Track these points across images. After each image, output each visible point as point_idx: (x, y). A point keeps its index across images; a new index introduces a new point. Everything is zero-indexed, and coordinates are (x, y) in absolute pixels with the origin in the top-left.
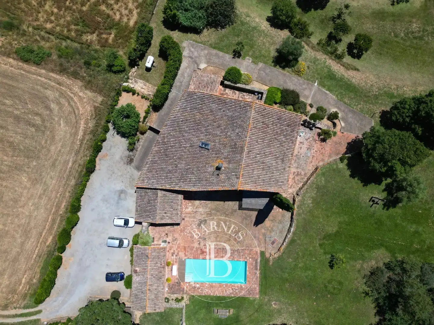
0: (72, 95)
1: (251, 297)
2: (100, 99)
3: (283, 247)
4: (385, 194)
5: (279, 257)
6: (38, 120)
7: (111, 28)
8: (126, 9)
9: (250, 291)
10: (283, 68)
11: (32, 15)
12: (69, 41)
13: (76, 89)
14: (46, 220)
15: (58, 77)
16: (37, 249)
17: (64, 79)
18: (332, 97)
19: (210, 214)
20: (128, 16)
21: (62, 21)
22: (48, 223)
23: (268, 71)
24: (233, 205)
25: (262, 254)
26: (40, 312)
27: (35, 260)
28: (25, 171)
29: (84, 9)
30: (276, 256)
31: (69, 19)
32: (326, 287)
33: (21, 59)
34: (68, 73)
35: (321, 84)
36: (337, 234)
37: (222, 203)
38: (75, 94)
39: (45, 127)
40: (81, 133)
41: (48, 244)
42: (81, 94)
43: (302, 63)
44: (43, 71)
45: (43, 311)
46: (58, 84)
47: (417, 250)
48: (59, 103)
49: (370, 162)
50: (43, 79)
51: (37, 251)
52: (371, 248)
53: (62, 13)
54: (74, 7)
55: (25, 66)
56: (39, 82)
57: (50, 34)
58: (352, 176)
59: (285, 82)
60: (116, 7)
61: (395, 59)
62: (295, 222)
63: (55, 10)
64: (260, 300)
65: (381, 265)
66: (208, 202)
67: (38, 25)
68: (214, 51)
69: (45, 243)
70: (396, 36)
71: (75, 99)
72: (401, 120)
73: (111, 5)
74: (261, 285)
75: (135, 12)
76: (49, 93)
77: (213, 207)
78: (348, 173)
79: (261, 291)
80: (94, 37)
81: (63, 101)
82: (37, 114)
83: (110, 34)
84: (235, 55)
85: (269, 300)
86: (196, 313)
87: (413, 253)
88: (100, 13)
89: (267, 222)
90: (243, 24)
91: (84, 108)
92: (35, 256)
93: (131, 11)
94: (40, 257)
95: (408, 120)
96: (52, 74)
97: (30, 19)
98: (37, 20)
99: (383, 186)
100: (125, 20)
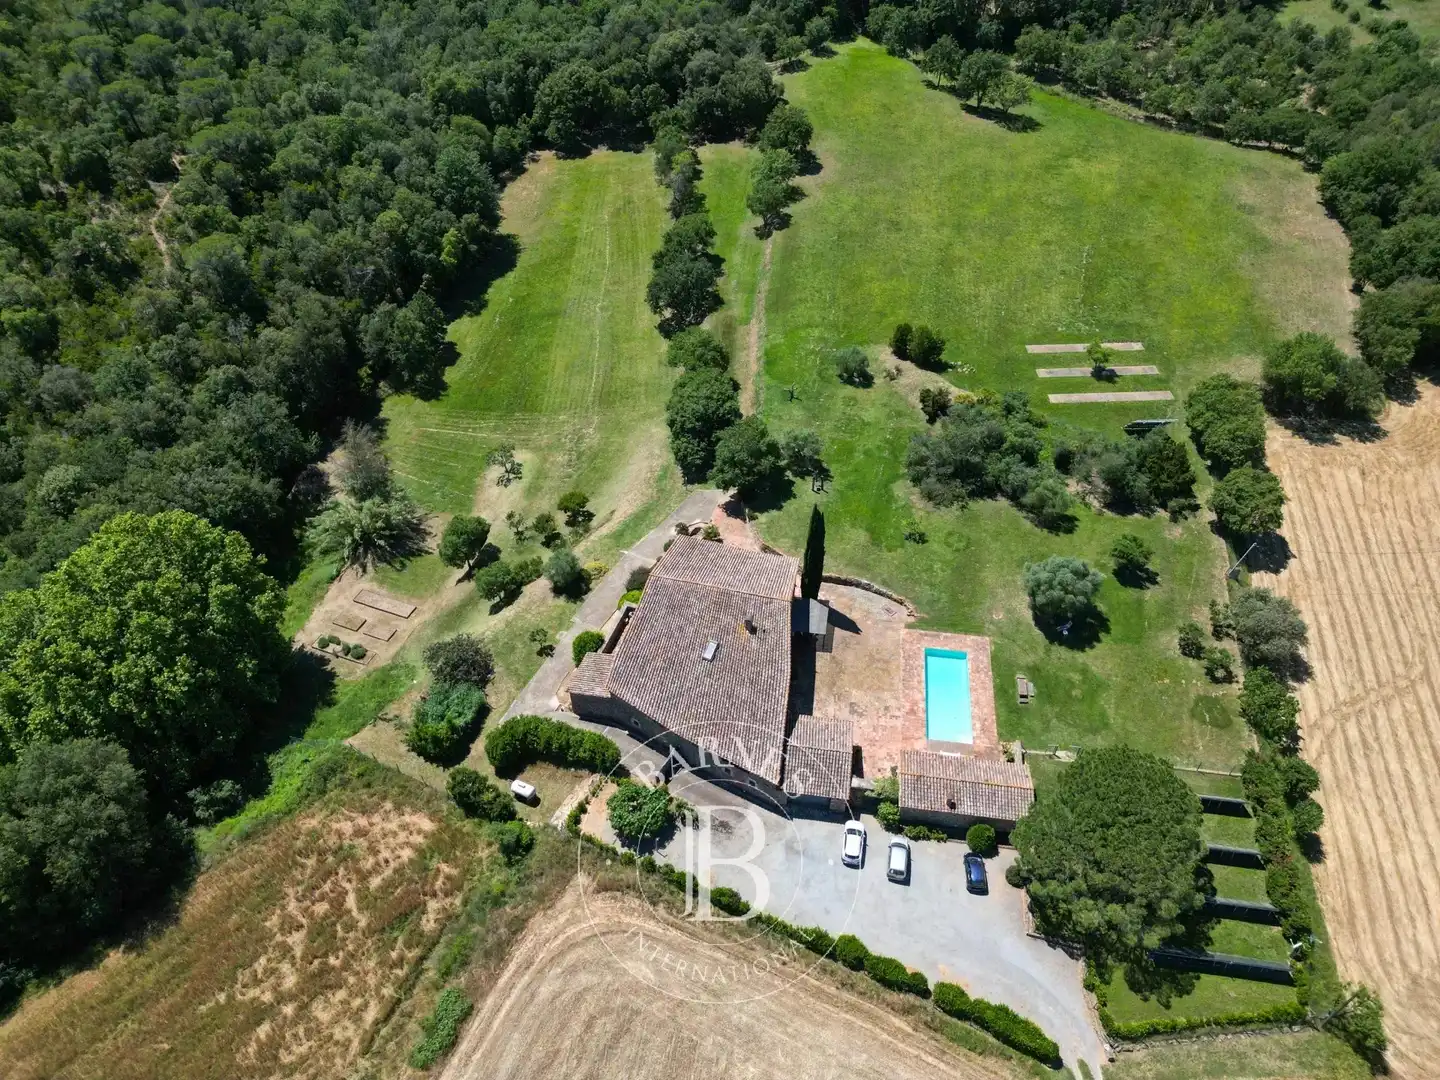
0: (562, 937)
1: (990, 648)
2: (581, 879)
3: (895, 596)
4: (809, 479)
5: (914, 603)
6: (605, 1026)
7: (426, 869)
8: (395, 834)
9: (979, 648)
10: (589, 590)
11: (329, 1058)
12: (427, 964)
13: (548, 928)
14: (849, 1025)
15: (512, 967)
16: (924, 1056)
17: (519, 954)
18: (652, 534)
19: (839, 697)
20: (411, 833)
21: (372, 980)
22: (860, 1023)
23: (588, 610)
24: (822, 660)
25: (909, 626)
26: (1083, 1065)
27: (954, 1067)
28: (726, 1070)
29: (363, 923)
30: (911, 607)
31: (372, 964)
32: (958, 550)
33: (445, 1055)
34: (509, 943)
35: (628, 546)
36: (871, 530)
37: (818, 677)
38: (562, 931)
39: (625, 1007)
40: (651, 925)
41: (909, 1030)
42: (562, 919)
43: (587, 564)
44: (490, 1001)
45: (1080, 1056)
46: (528, 968)
47: (892, 453)
48: (573, 970)
49: (760, 472)
50: (508, 1003)
51: (930, 1059)
52: (891, 499)
53: (352, 980)
54: (351, 947)
55: (464, 1047)
56: (514, 1014)
57: (392, 1011)
58: (780, 508)
59: (614, 589)
60: (385, 854)
61: (605, 478)
62: (852, 577)
63: (341, 994)
64: (993, 635)
65: (917, 490)
66: (816, 697)
67: (362, 1041)
68: (532, 683)
69: (909, 1035)
70: (570, 477)
71: (571, 931)
72: (702, 454)
73: (377, 864)
74: (967, 632)
75: (407, 818)
76: (545, 991)
77: (825, 690)
78: (774, 513)
79: (978, 633)
80: (433, 905)
81: (571, 958)
82: (589, 1026)
83: (438, 870)
84: (548, 655)
85: (992, 623)
86: (1033, 733)
87: (896, 457)
88: (388, 886)
89: (854, 616)
90: (495, 640)
91: (594, 915)
92: (942, 1066)
93: (404, 827)
94: (944, 1053)
95: (703, 445)
96: (502, 982)
97: (338, 1061)
98: (346, 1045)
99: (798, 480)
100: (419, 839)
